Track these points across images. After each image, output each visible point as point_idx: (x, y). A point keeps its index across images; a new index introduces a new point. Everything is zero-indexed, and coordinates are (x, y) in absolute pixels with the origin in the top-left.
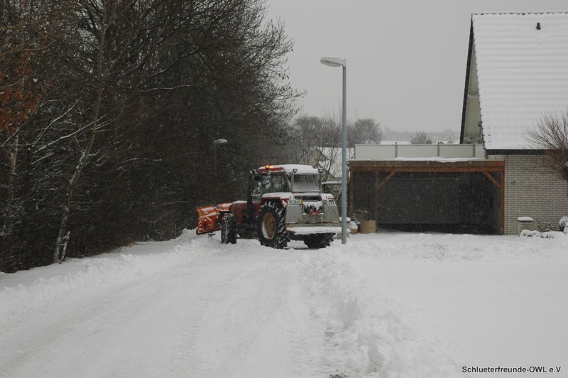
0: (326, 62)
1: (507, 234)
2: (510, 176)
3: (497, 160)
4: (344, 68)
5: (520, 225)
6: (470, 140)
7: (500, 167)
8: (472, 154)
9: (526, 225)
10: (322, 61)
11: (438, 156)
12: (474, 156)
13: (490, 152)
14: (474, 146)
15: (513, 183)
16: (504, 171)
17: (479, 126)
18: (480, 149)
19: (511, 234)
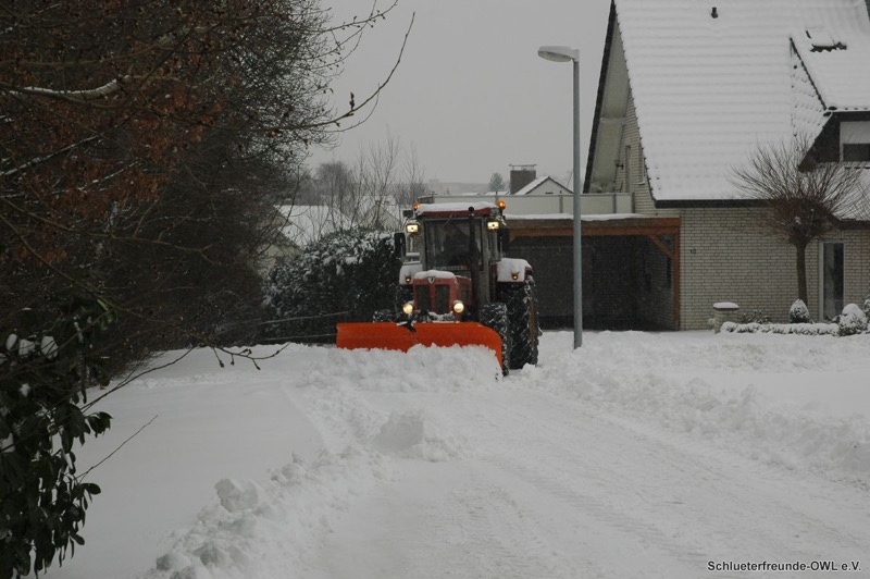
0: (549, 54)
2: (688, 240)
3: (659, 216)
4: (576, 64)
5: (719, 315)
6: (600, 188)
7: (674, 227)
8: (630, 208)
9: (728, 314)
10: (541, 53)
11: (561, 212)
12: (615, 212)
13: (661, 204)
14: (615, 196)
15: (693, 251)
16: (679, 233)
17: (618, 166)
18: (624, 200)
19: (690, 329)
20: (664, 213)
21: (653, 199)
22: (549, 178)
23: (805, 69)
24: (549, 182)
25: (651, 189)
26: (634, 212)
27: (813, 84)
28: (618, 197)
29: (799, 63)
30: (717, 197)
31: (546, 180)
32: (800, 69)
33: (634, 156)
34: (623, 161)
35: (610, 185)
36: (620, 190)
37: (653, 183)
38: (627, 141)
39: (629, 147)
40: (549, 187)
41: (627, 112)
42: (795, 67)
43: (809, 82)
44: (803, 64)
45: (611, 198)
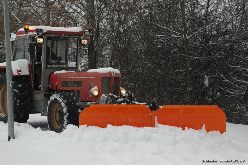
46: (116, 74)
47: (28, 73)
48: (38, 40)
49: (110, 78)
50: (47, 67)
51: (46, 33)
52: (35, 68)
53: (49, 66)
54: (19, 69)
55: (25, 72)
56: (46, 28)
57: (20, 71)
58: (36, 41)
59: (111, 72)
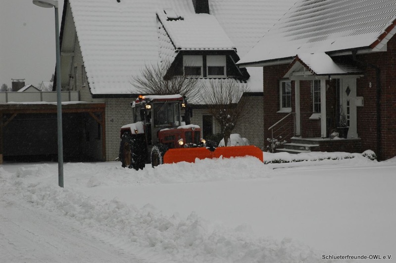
1: (108, 161)
2: (109, 115)
7: (102, 107)
8: (78, 99)
11: (41, 101)
12: (70, 101)
13: (96, 96)
14: (69, 92)
15: (112, 121)
16: (104, 112)
17: (70, 77)
18: (74, 94)
19: (111, 160)
20: (96, 101)
21: (91, 94)
22: (32, 86)
23: (165, 29)
24: (31, 88)
25: (90, 89)
26: (79, 100)
27: (169, 36)
28: (71, 93)
29: (161, 26)
30: (124, 93)
31: (30, 87)
32: (162, 29)
33: (79, 72)
34: (73, 74)
35: (67, 87)
36: (72, 90)
37: (91, 85)
38: (75, 65)
39: (76, 67)
40: (32, 89)
41: (75, 50)
42: (160, 28)
43: (167, 36)
44: (163, 26)
45: (68, 94)
46: (196, 129)
47: (143, 132)
48: (147, 106)
49: (192, 132)
50: (155, 127)
51: (152, 101)
52: (147, 128)
53: (157, 126)
54: (136, 129)
55: (141, 131)
56: (152, 97)
57: (137, 131)
58: (145, 107)
59: (191, 128)
